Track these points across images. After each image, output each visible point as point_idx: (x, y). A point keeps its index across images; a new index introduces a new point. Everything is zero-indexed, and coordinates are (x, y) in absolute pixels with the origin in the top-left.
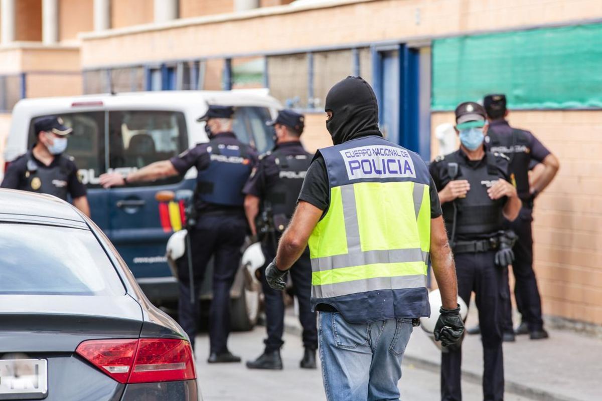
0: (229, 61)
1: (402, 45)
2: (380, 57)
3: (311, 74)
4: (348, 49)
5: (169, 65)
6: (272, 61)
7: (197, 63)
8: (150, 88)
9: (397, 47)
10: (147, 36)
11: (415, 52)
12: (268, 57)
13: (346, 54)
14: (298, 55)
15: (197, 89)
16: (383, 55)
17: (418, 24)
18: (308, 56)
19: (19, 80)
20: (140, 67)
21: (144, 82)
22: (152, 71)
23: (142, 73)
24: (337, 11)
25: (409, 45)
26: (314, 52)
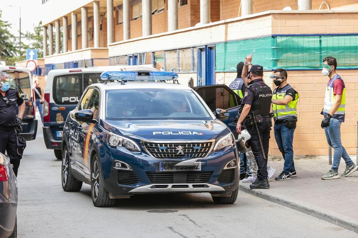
0: (153, 53)
1: (206, 46)
2: (200, 51)
3: (179, 58)
4: (190, 48)
5: (135, 55)
6: (166, 52)
7: (144, 54)
8: (129, 64)
9: (205, 47)
10: (128, 43)
11: (211, 48)
12: (165, 51)
13: (189, 50)
14: (174, 50)
15: (143, 64)
16: (201, 50)
17: (211, 38)
18: (178, 50)
19: (91, 61)
20: (126, 55)
21: (127, 62)
22: (130, 57)
23: (127, 58)
24: (186, 33)
25: (208, 46)
26: (179, 49)
